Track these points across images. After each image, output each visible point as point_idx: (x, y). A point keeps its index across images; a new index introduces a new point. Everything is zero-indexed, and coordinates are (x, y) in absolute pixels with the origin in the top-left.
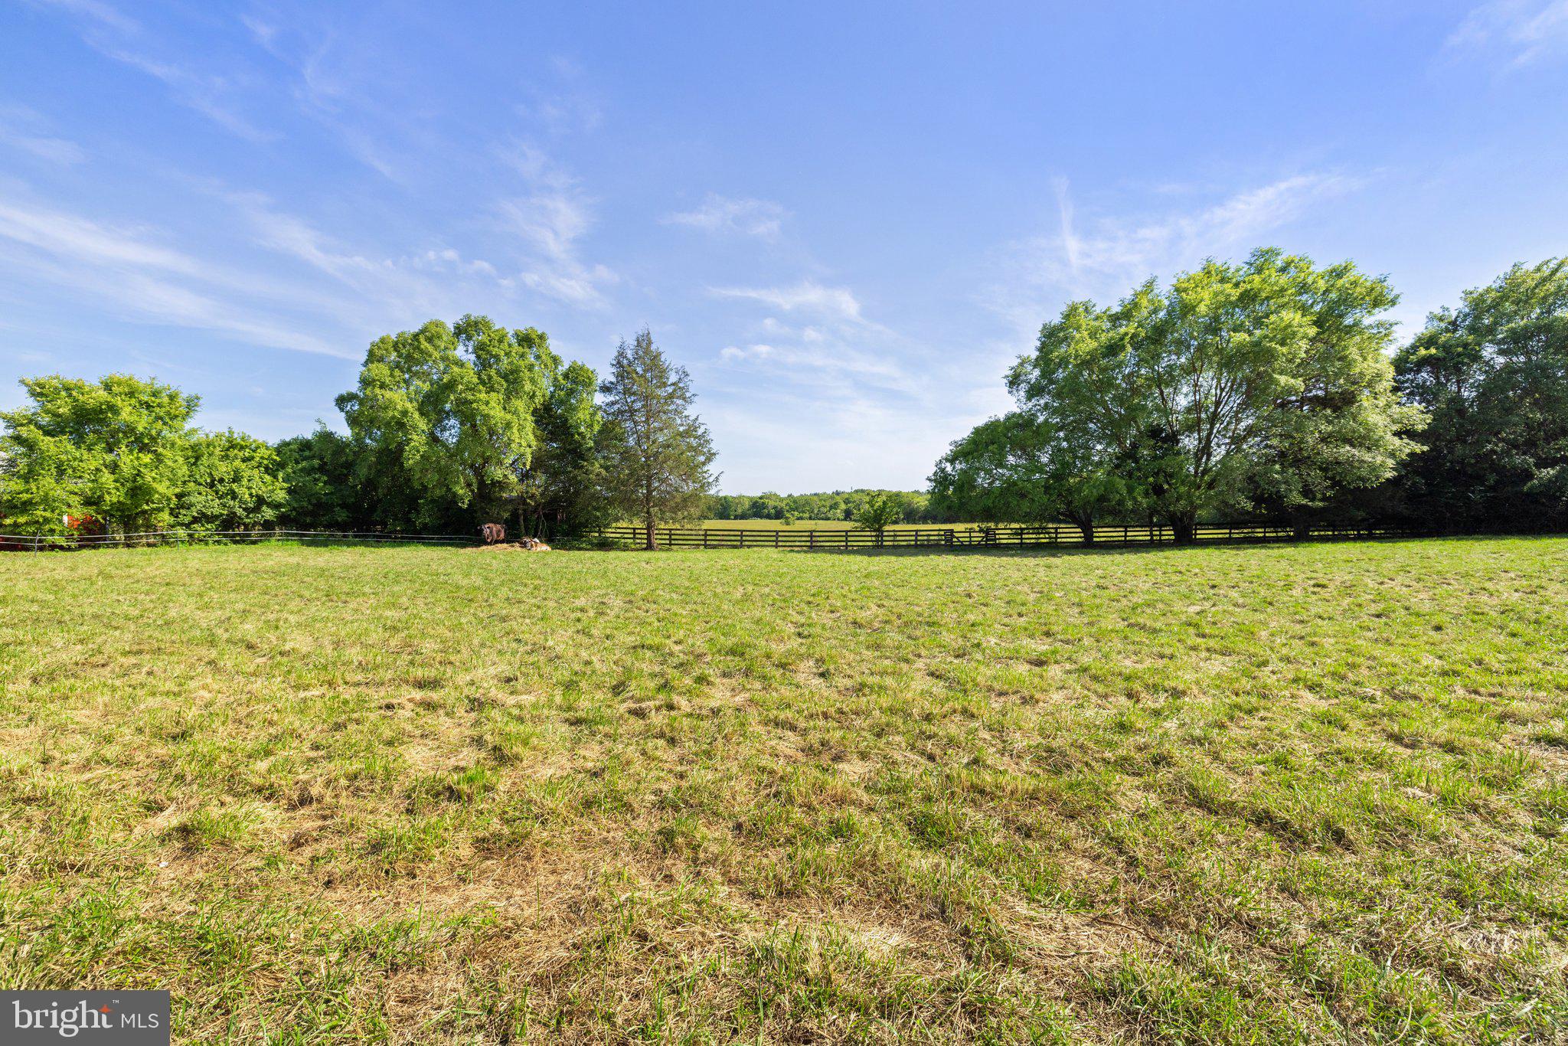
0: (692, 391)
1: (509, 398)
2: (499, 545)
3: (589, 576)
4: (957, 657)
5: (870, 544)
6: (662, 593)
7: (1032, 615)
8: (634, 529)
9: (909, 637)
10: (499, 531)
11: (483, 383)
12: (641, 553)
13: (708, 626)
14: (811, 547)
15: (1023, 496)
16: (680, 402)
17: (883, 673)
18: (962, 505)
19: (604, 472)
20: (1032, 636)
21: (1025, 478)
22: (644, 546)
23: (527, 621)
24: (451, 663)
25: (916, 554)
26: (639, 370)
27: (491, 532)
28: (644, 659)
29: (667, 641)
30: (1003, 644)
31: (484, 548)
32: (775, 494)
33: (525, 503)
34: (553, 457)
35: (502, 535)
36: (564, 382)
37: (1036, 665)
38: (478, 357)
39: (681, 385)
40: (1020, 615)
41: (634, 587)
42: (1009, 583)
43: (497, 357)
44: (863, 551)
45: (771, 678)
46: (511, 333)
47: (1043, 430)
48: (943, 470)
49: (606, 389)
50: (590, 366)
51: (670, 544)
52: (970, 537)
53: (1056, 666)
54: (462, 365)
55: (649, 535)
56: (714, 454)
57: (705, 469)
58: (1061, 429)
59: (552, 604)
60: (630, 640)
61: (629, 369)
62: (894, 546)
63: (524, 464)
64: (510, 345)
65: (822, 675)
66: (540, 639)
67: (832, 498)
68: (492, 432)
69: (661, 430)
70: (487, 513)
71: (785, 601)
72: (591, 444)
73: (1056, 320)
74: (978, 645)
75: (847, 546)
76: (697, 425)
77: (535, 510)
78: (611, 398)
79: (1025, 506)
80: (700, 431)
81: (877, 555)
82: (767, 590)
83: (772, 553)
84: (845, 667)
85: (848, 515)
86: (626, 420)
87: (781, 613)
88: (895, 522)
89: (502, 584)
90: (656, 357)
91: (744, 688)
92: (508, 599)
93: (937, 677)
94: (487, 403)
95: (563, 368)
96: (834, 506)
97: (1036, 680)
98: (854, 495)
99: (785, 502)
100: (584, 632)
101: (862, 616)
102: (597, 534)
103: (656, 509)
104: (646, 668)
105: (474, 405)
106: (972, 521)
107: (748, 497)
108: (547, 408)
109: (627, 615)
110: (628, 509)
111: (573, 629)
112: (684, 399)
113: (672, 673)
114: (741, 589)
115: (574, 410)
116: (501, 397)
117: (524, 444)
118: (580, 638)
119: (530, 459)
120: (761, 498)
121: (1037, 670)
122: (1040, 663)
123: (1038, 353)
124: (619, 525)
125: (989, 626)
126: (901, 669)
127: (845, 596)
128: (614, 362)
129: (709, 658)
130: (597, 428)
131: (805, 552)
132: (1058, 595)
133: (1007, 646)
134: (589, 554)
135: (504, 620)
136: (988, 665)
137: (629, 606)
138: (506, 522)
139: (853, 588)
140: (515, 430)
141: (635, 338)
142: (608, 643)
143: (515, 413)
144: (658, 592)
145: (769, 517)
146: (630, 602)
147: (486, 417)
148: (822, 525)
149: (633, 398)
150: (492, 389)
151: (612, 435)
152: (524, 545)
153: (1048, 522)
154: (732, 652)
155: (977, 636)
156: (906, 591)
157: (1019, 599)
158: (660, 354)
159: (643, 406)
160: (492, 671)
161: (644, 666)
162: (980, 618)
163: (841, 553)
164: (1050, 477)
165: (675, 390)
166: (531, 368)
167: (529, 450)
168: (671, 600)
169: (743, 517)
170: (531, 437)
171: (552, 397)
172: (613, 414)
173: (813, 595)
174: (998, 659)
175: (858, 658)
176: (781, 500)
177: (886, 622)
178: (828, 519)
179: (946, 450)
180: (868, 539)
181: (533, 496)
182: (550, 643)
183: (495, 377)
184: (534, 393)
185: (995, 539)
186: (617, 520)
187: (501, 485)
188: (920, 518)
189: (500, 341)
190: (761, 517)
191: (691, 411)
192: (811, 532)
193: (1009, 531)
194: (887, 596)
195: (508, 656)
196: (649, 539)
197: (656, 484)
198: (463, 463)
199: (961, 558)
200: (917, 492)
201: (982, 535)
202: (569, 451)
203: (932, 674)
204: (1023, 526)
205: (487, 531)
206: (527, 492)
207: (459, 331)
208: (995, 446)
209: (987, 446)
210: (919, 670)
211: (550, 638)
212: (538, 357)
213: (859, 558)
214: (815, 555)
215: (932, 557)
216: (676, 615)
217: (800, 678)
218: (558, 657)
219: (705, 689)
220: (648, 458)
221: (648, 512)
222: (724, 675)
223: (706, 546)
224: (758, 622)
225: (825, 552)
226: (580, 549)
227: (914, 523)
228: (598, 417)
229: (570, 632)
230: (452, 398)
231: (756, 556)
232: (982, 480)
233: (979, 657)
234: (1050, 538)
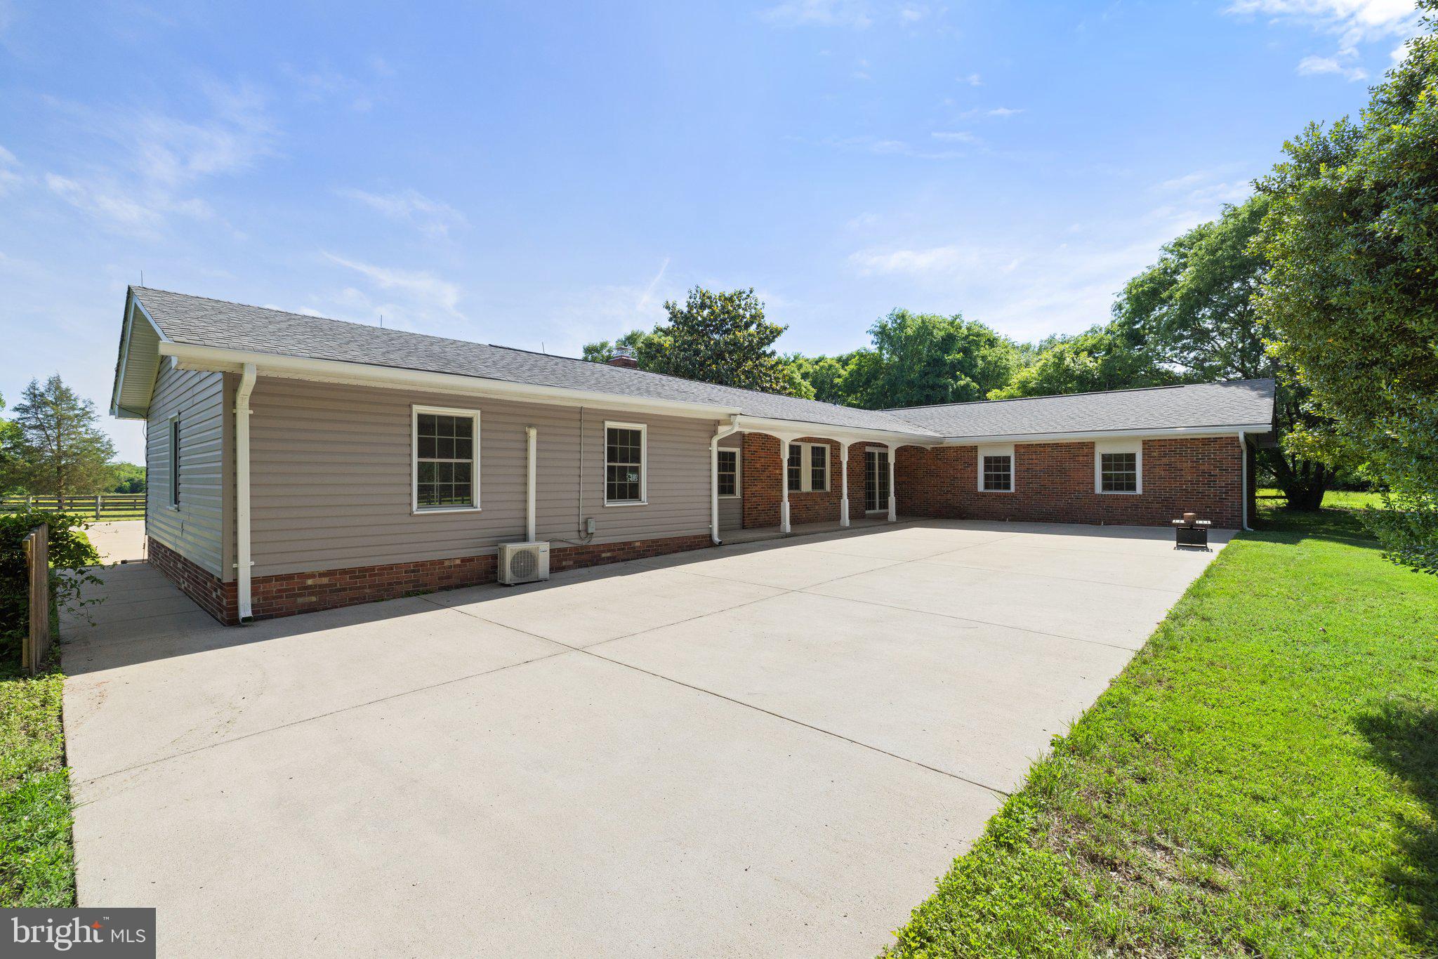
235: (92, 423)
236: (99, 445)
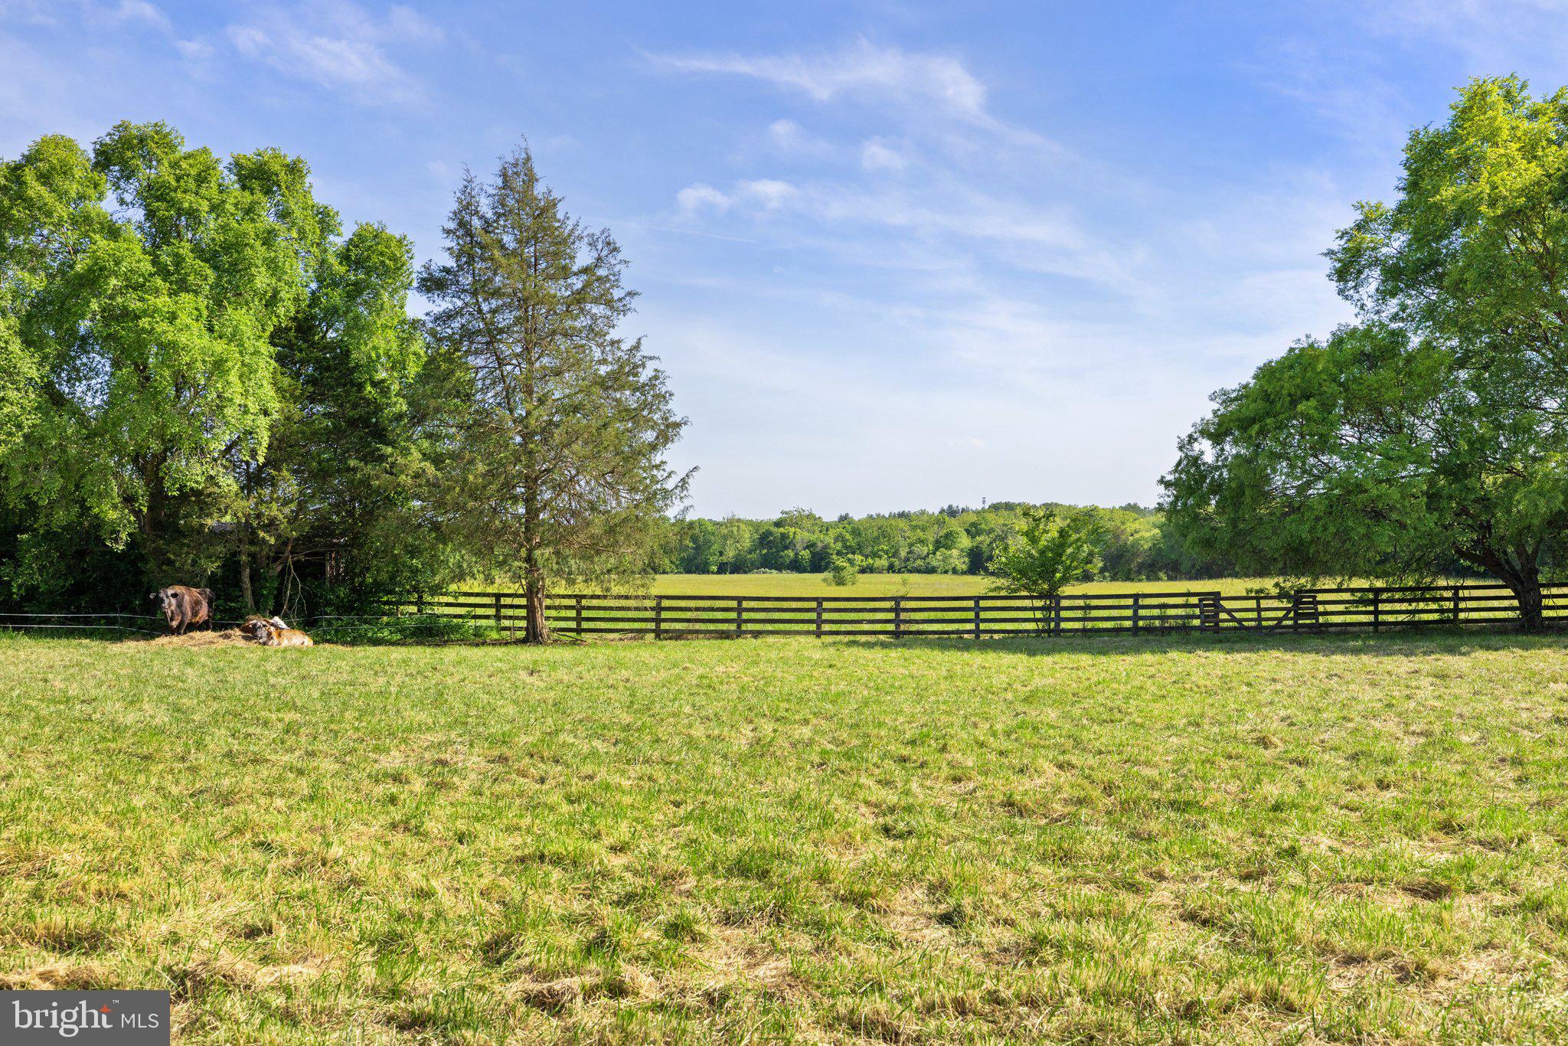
0: (627, 284)
1: (219, 304)
2: (197, 634)
3: (404, 703)
4: (1246, 878)
5: (1031, 626)
6: (570, 740)
7: (1409, 786)
8: (498, 596)
9: (1135, 835)
10: (197, 603)
11: (163, 272)
12: (513, 650)
13: (681, 812)
14: (896, 634)
15: (1378, 515)
16: (598, 310)
17: (1081, 916)
18: (1239, 536)
19: (430, 469)
20: (1412, 833)
21: (1382, 474)
22: (521, 634)
23: (279, 802)
24: (121, 896)
25: (1137, 650)
26: (508, 240)
27: (180, 605)
28: (547, 885)
29: (595, 846)
30: (1347, 850)
31: (163, 640)
32: (810, 516)
33: (254, 540)
34: (315, 436)
35: (204, 612)
36: (342, 269)
37: (1426, 896)
38: (150, 214)
39: (602, 272)
40: (1382, 785)
41: (507, 727)
42: (1353, 715)
43: (192, 214)
44: (1014, 642)
45: (833, 925)
46: (227, 160)
47: (1420, 367)
48: (1195, 461)
49: (433, 284)
50: (394, 231)
51: (579, 630)
52: (1259, 609)
53: (1472, 899)
54: (113, 232)
55: (531, 609)
56: (677, 425)
57: (657, 458)
58: (1462, 364)
59: (328, 765)
60: (510, 844)
61: (485, 239)
62: (1084, 631)
63: (253, 453)
64: (222, 190)
65: (946, 919)
66: (312, 843)
67: (939, 522)
68: (181, 382)
69: (558, 373)
70: (171, 563)
71: (848, 756)
72: (402, 406)
73: (1441, 122)
74: (1292, 852)
75: (977, 632)
76: (637, 359)
77: (277, 556)
78: (443, 304)
79: (1384, 537)
80: (645, 375)
81: (1049, 652)
82: (806, 732)
83: (809, 647)
84: (997, 901)
85: (977, 563)
86: (477, 353)
87: (841, 781)
88: (1087, 577)
89: (215, 719)
90: (545, 210)
91: (774, 950)
92: (229, 754)
93: (1205, 923)
94: (172, 317)
95: (338, 241)
96: (945, 542)
97: (1428, 930)
98: (991, 516)
99: (832, 533)
100: (409, 826)
101: (1024, 788)
102: (414, 609)
103: (548, 551)
104: (554, 904)
105: (144, 323)
106: (1261, 573)
107: (750, 523)
108: (304, 326)
109: (498, 789)
110: (484, 552)
111: (383, 820)
112: (609, 303)
113: (610, 916)
114: (746, 730)
115: (362, 329)
116: (202, 302)
117: (253, 407)
118: (399, 840)
119: (265, 442)
120: (778, 524)
121: (1428, 906)
122: (1433, 892)
123: (1402, 196)
124: (465, 588)
125: (1315, 810)
126: (1121, 905)
127: (982, 745)
128: (452, 225)
129: (690, 883)
130: (413, 369)
131: (884, 645)
132: (1465, 739)
133: (1359, 853)
134: (398, 653)
135: (226, 799)
136: (1316, 896)
137: (499, 768)
138: (212, 581)
139: (999, 727)
140: (233, 377)
141: (497, 167)
142: (463, 851)
143: (234, 337)
144: (563, 737)
145: (796, 566)
146: (503, 759)
147: (169, 349)
148: (918, 585)
149: (494, 303)
150: (182, 286)
151: (448, 385)
152: (251, 634)
153: (1435, 575)
154: (741, 869)
155: (1288, 833)
156: (1121, 734)
157: (1380, 748)
158: (554, 204)
159: (518, 321)
160: (217, 912)
161: (548, 900)
162: (1292, 790)
163: (966, 647)
164: (1438, 472)
165: (587, 285)
166: (268, 239)
167: (263, 422)
168: (594, 754)
169: (738, 567)
170: (269, 391)
171: (314, 300)
172: (450, 338)
173: (912, 742)
174: (1339, 882)
175: (1023, 881)
176: (826, 528)
177: (1080, 802)
178: (931, 570)
179: (1206, 410)
180: (1027, 614)
181: (271, 525)
182: (336, 851)
183: (191, 260)
184: (276, 293)
185: (1316, 615)
186: (460, 576)
187: (200, 500)
188: (1141, 568)
189: (201, 179)
190: (779, 568)
191: (624, 330)
192: (897, 600)
193: (1347, 596)
194: (1077, 742)
195: (246, 879)
196: (531, 618)
197: (547, 496)
198: (118, 450)
199: (1238, 657)
200: (1132, 508)
201: (1285, 604)
202: (353, 423)
203: (1191, 917)
204: (1379, 584)
205: (170, 605)
206: (259, 516)
207: (105, 158)
208: (1313, 402)
209: (1294, 403)
210: (1161, 907)
211: (335, 839)
212: (284, 215)
213: (1008, 659)
214: (907, 652)
215: (1174, 654)
216: (607, 787)
217: (897, 926)
218: (354, 881)
219: (689, 949)
220: (527, 436)
221: (529, 559)
222: (727, 920)
223: (658, 633)
224: (793, 802)
225: (930, 645)
226: (376, 642)
227: (1128, 578)
228: (418, 346)
229: (375, 829)
230: (94, 305)
231: (773, 655)
232: (1280, 479)
233: (1295, 877)
234: (1441, 611)
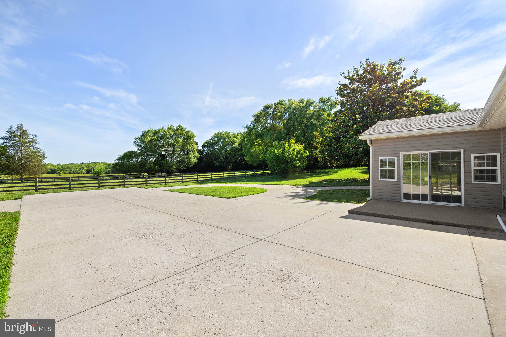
26: (18, 134)
67: (80, 165)
85: (88, 171)
96: (82, 168)
98: (91, 164)
145: (48, 173)
178: (78, 173)
235: (36, 145)
236: (39, 154)
